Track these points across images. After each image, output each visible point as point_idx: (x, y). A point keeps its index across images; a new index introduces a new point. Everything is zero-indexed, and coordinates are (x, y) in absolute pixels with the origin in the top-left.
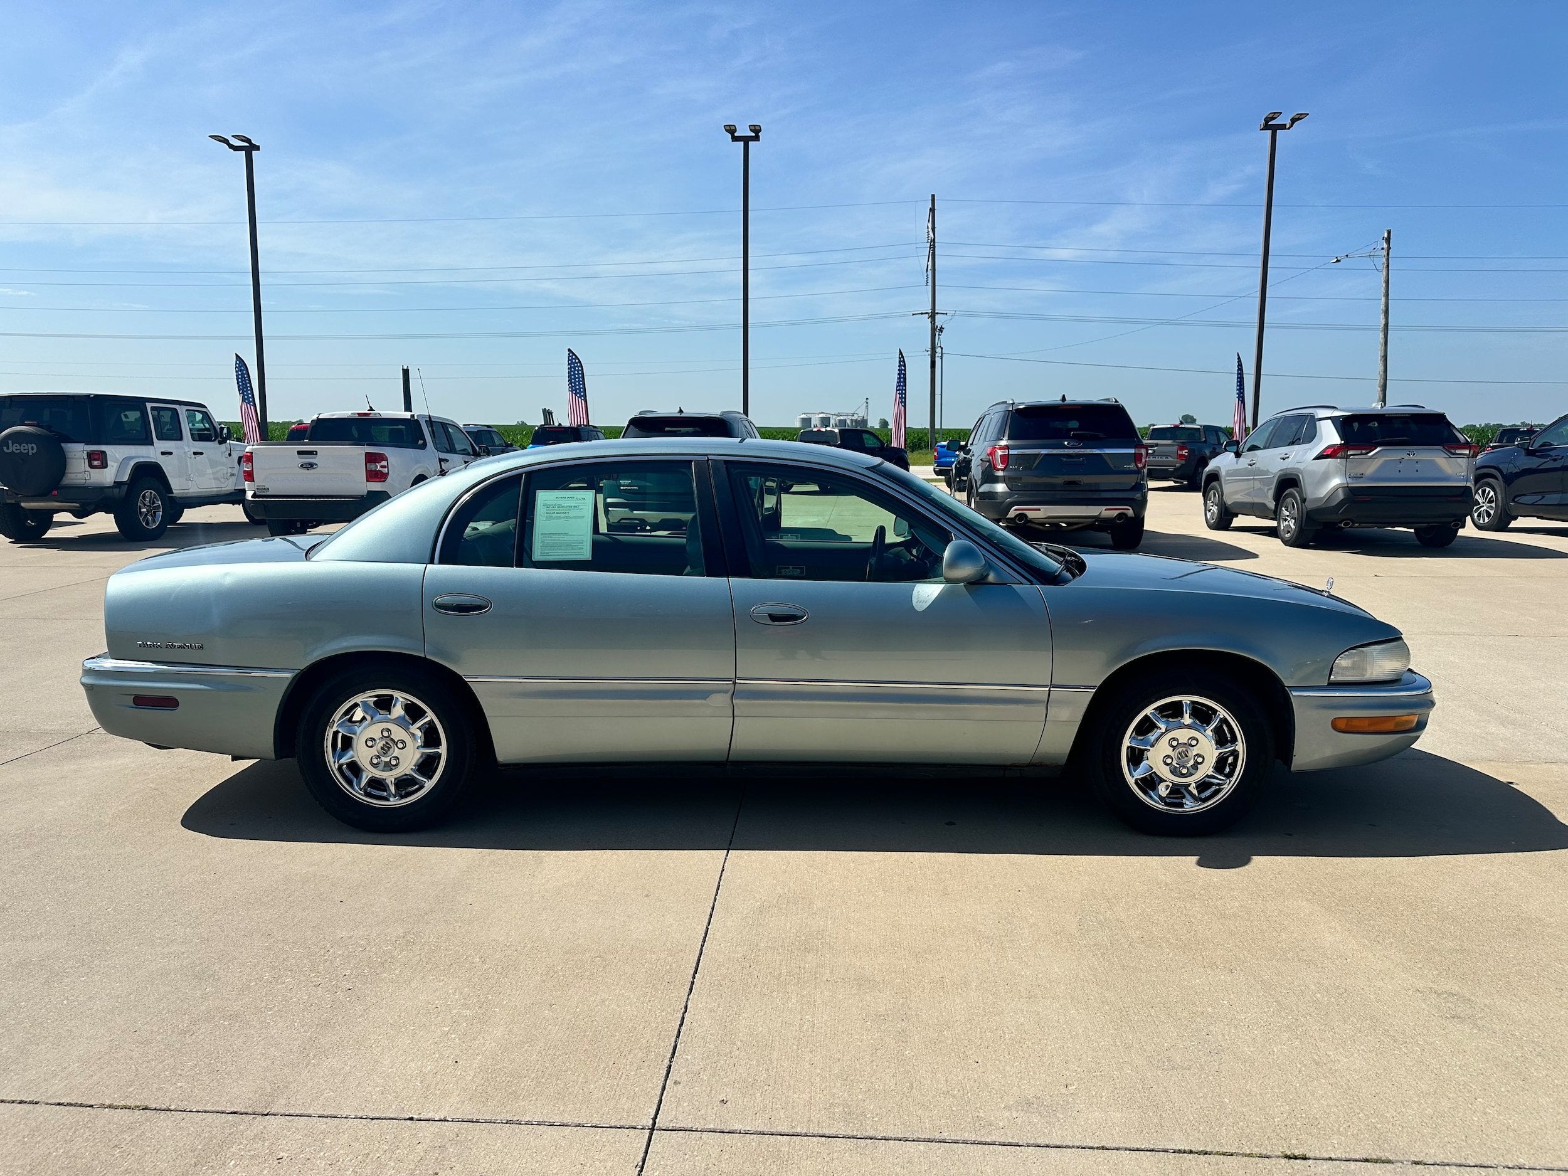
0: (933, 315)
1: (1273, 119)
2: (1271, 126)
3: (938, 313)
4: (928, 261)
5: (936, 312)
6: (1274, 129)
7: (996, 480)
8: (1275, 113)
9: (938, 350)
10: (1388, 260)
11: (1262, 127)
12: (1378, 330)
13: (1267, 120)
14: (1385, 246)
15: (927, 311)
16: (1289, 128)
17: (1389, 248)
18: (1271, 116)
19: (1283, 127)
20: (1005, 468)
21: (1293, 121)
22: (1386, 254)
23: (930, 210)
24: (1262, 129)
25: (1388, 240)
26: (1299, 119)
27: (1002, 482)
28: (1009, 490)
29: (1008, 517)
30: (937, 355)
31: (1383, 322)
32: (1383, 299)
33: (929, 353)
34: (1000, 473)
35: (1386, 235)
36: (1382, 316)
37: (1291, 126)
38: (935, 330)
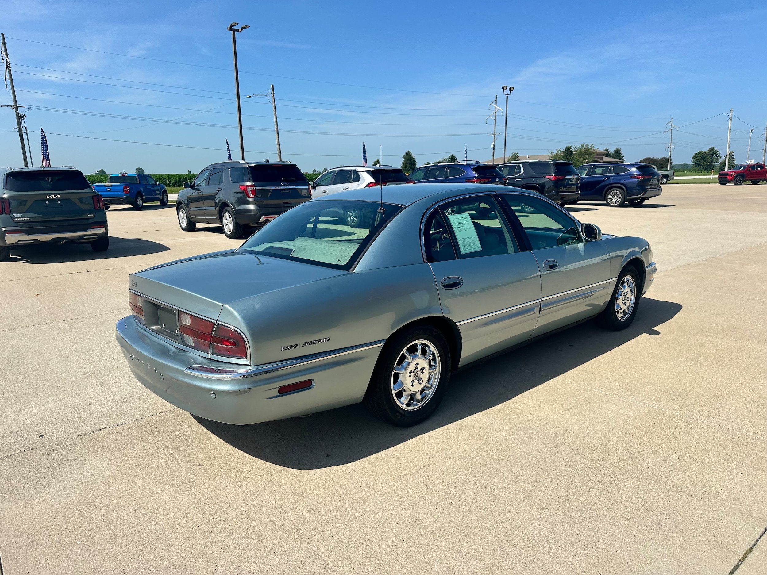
0: (17, 108)
1: (234, 26)
2: (233, 29)
3: (19, 107)
4: (6, 74)
5: (18, 105)
6: (234, 31)
7: (248, 203)
8: (236, 23)
9: (24, 129)
10: (274, 98)
11: (229, 29)
12: (275, 131)
13: (232, 26)
14: (272, 92)
15: (12, 105)
16: (240, 32)
17: (274, 93)
18: (233, 24)
19: (238, 30)
20: (255, 196)
21: (243, 28)
22: (273, 96)
23: (2, 43)
24: (229, 30)
25: (273, 89)
26: (245, 28)
27: (252, 204)
28: (259, 208)
29: (260, 221)
30: (23, 132)
31: (276, 127)
32: (275, 116)
33: (18, 130)
34: (251, 199)
35: (272, 87)
36: (275, 124)
37: (242, 31)
38: (20, 118)
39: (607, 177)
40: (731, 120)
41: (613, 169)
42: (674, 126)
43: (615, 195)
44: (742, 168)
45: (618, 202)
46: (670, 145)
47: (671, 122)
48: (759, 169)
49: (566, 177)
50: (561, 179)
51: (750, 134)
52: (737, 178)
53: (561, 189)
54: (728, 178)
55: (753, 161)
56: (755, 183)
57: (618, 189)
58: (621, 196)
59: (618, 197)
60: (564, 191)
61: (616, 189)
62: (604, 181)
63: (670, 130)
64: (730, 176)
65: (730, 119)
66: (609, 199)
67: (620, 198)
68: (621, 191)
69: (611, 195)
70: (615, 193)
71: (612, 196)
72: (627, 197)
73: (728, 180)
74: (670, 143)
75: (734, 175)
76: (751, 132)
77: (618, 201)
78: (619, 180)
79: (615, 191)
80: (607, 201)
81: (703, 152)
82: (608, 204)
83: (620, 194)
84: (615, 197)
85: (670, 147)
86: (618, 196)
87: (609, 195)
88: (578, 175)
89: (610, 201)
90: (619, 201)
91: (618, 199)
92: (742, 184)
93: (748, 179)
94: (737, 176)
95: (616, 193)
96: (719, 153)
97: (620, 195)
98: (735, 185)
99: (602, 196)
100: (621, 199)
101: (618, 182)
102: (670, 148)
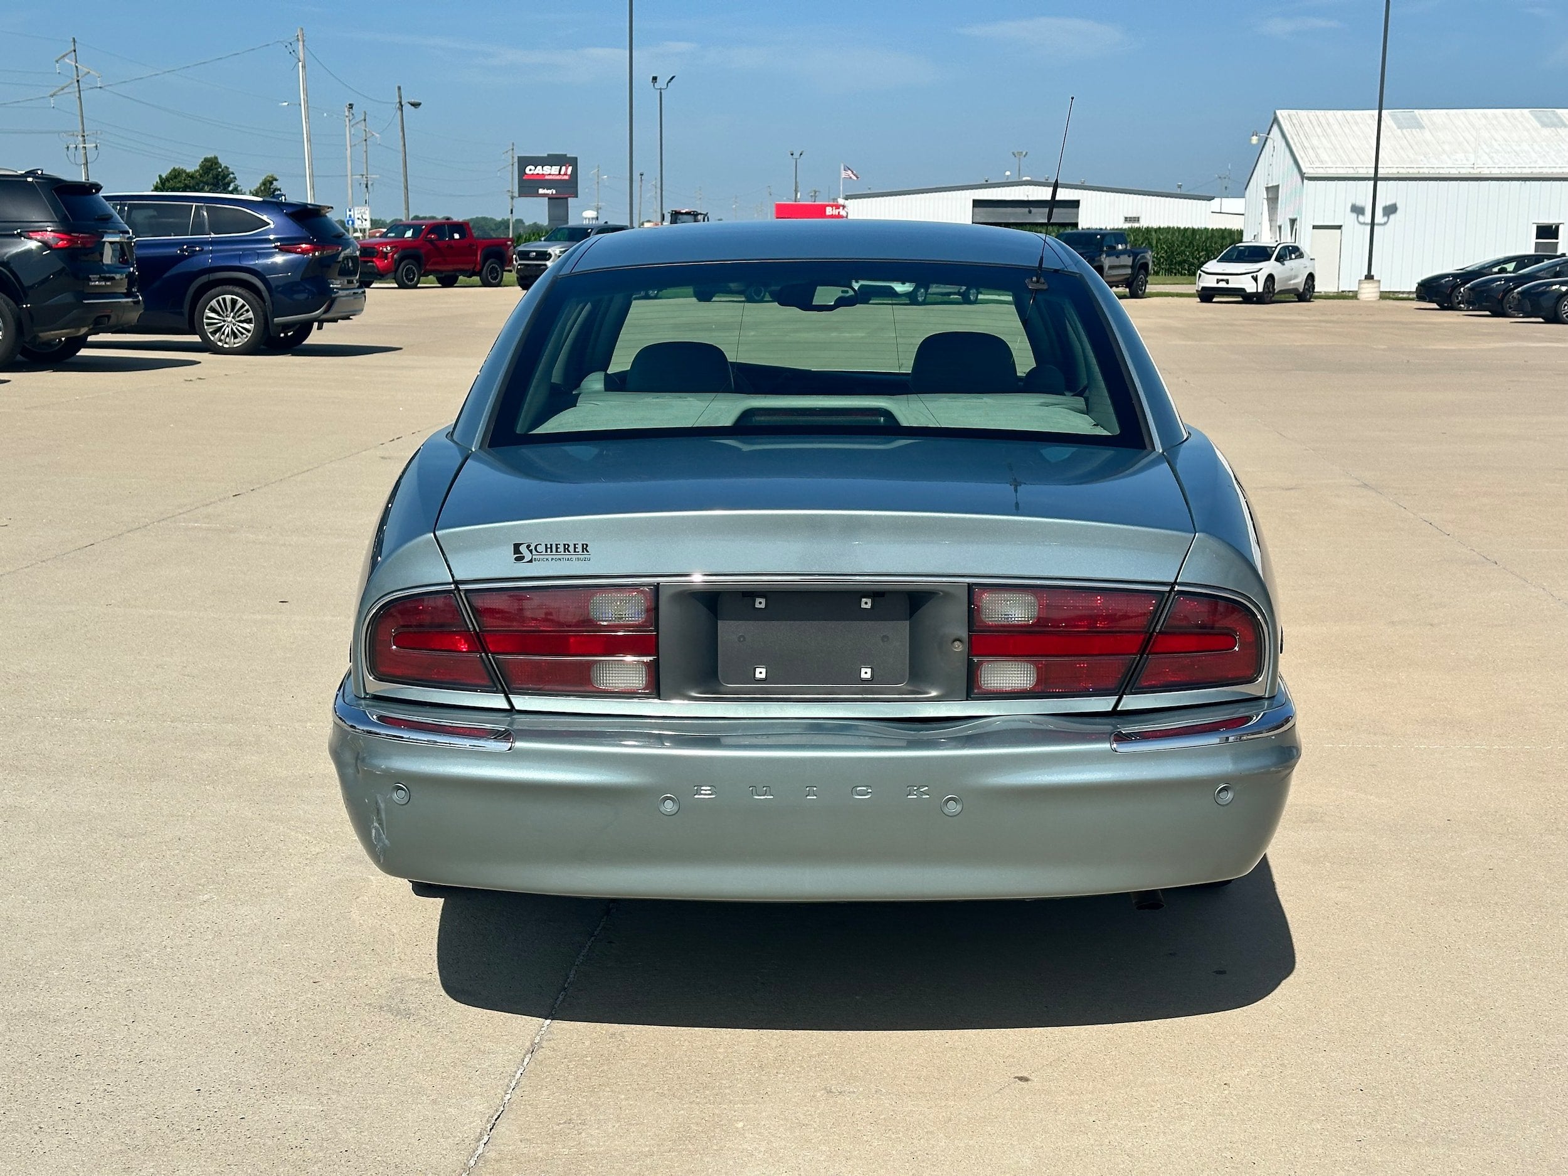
39: (192, 244)
40: (304, 67)
41: (205, 214)
42: (88, 70)
43: (229, 310)
44: (409, 234)
45: (242, 334)
46: (81, 139)
47: (73, 53)
48: (457, 236)
49: (104, 240)
50: (89, 246)
51: (347, 119)
52: (403, 264)
53: (93, 284)
54: (378, 263)
55: (367, 212)
56: (448, 281)
57: (237, 290)
58: (251, 315)
59: (242, 318)
60: (102, 291)
61: (230, 288)
62: (182, 258)
63: (72, 83)
64: (380, 258)
65: (300, 64)
66: (208, 324)
67: (248, 321)
68: (250, 298)
69: (213, 310)
70: (228, 303)
71: (219, 314)
72: (275, 319)
73: (378, 271)
74: (81, 133)
75: (393, 256)
76: (347, 114)
77: (244, 331)
78: (240, 257)
79: (228, 297)
80: (203, 335)
81: (185, 171)
82: (209, 346)
83: (247, 307)
84: (229, 319)
85: (81, 146)
86: (242, 314)
87: (207, 311)
88: (128, 233)
89: (214, 333)
90: (248, 331)
91: (241, 324)
92: (419, 285)
93: (433, 268)
94: (401, 259)
95: (234, 302)
96: (235, 178)
97: (247, 311)
98: (400, 287)
99: (182, 314)
100: (253, 325)
101: (237, 264)
102: (83, 152)
